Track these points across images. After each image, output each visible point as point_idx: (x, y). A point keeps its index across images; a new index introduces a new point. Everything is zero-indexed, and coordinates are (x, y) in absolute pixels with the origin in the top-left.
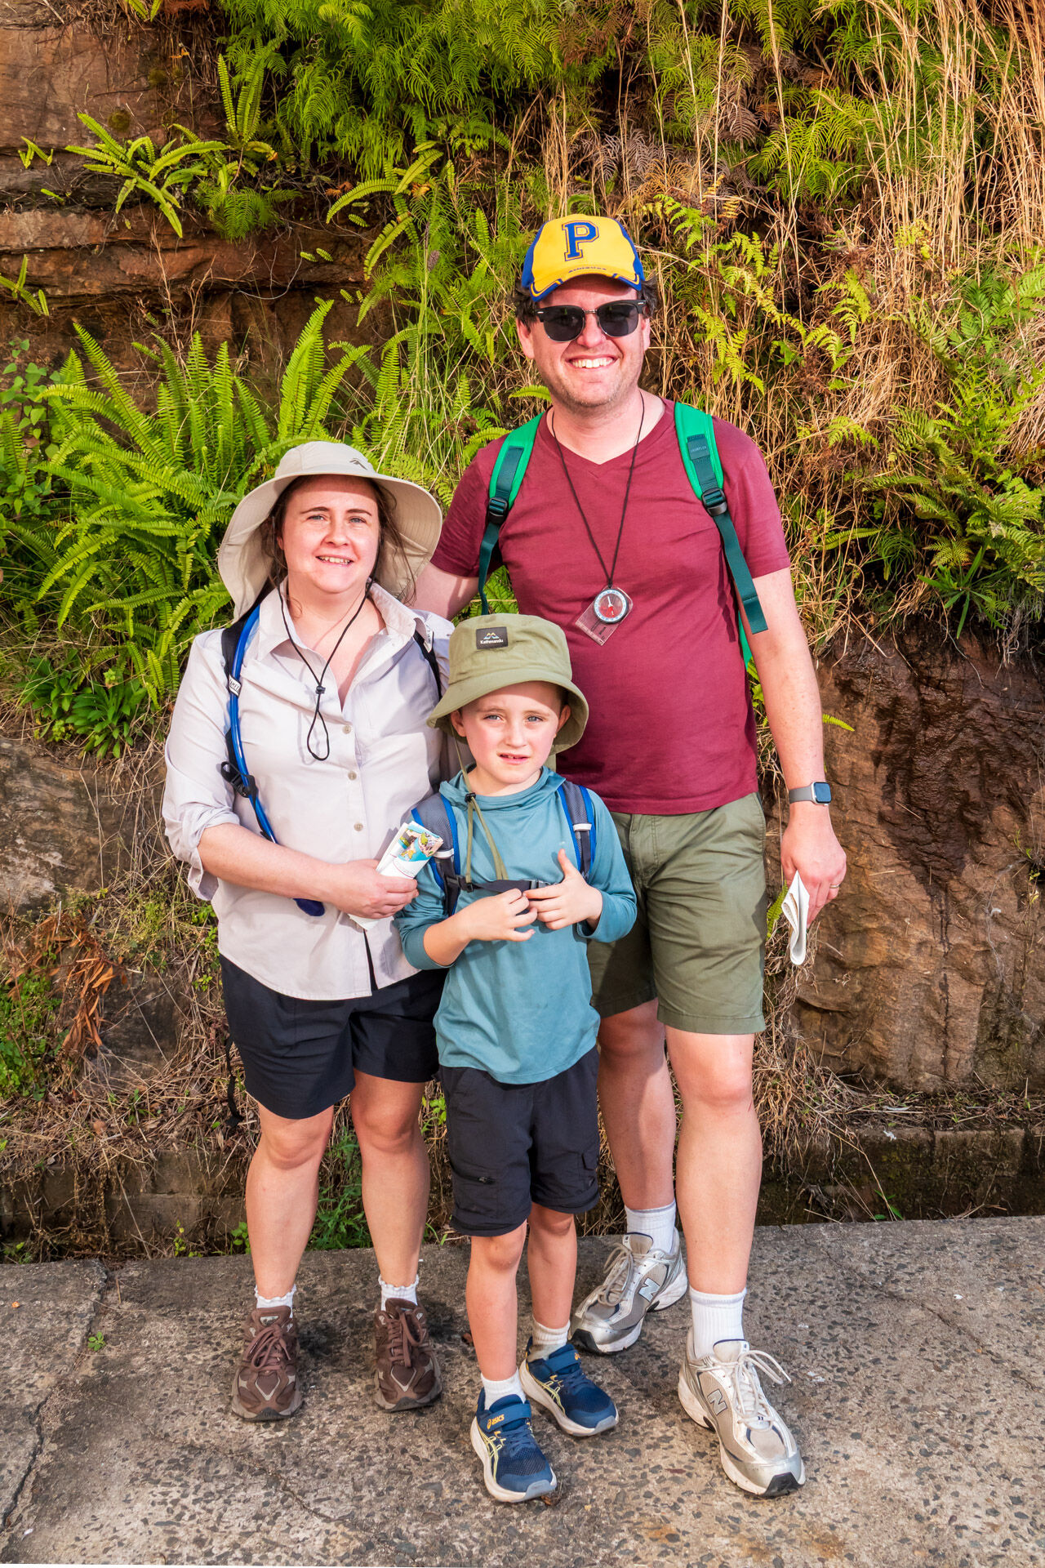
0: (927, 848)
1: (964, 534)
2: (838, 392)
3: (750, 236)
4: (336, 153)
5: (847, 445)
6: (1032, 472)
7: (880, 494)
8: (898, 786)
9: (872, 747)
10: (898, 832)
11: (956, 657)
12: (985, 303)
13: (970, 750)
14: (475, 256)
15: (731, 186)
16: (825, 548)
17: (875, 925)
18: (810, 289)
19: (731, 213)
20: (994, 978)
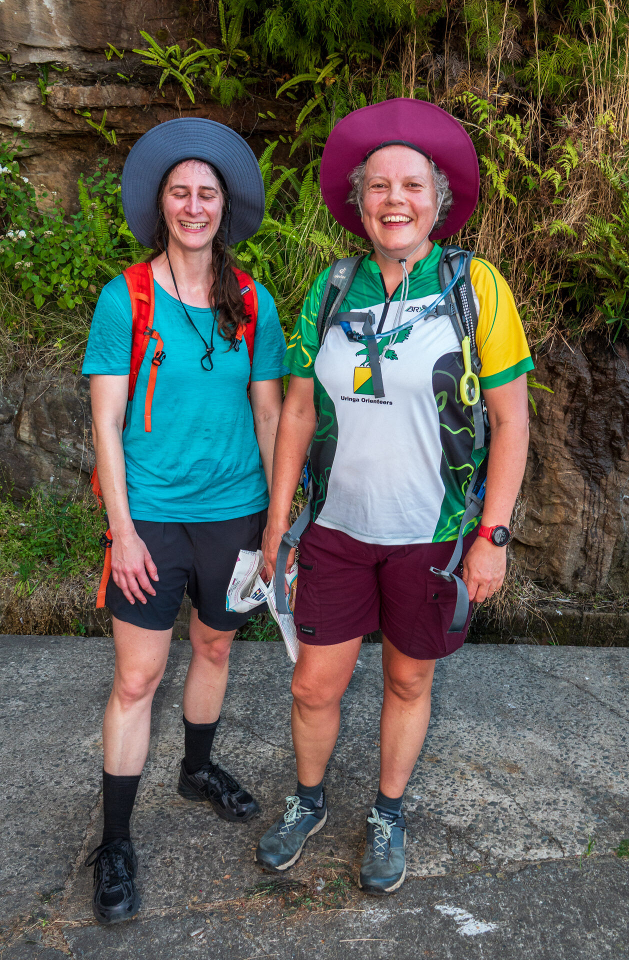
0: (591, 461)
1: (622, 287)
2: (558, 206)
3: (515, 117)
5: (561, 236)
7: (577, 263)
8: (577, 425)
9: (564, 404)
10: (574, 450)
11: (614, 357)
13: (617, 407)
15: (505, 88)
16: (544, 293)
17: (558, 501)
18: (546, 147)
19: (505, 103)
20: (622, 533)
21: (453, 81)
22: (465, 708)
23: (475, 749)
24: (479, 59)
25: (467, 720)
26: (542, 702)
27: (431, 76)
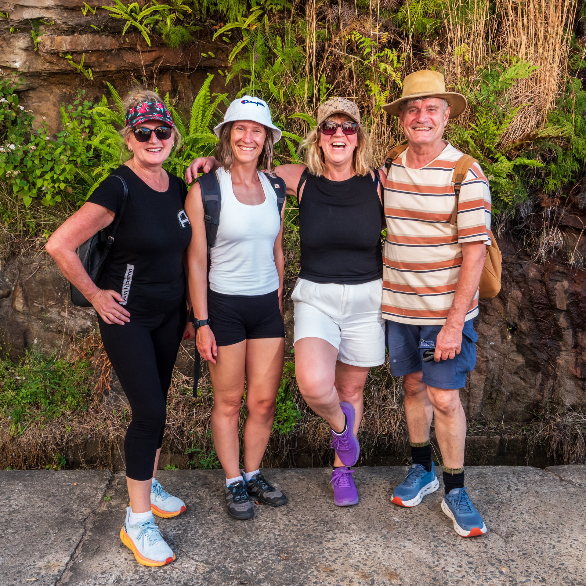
3: (392, 50)
4: (217, 10)
6: (510, 154)
12: (491, 81)
14: (275, 56)
15: (385, 29)
19: (384, 40)
20: (490, 372)
21: (345, 25)
22: (358, 522)
23: (363, 559)
24: (364, 7)
25: (359, 533)
26: (421, 515)
27: (329, 21)
